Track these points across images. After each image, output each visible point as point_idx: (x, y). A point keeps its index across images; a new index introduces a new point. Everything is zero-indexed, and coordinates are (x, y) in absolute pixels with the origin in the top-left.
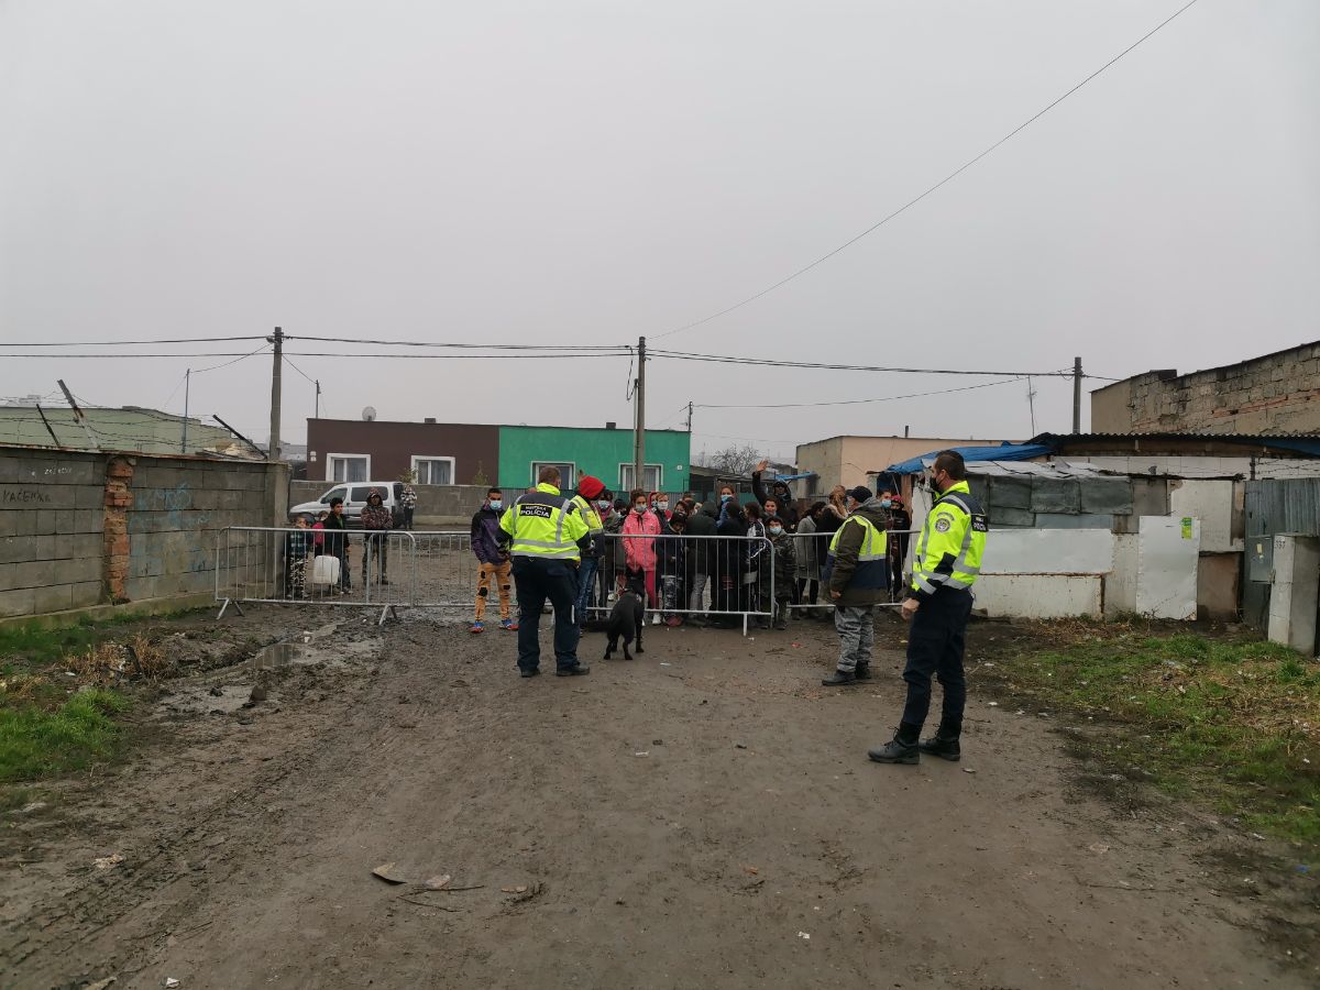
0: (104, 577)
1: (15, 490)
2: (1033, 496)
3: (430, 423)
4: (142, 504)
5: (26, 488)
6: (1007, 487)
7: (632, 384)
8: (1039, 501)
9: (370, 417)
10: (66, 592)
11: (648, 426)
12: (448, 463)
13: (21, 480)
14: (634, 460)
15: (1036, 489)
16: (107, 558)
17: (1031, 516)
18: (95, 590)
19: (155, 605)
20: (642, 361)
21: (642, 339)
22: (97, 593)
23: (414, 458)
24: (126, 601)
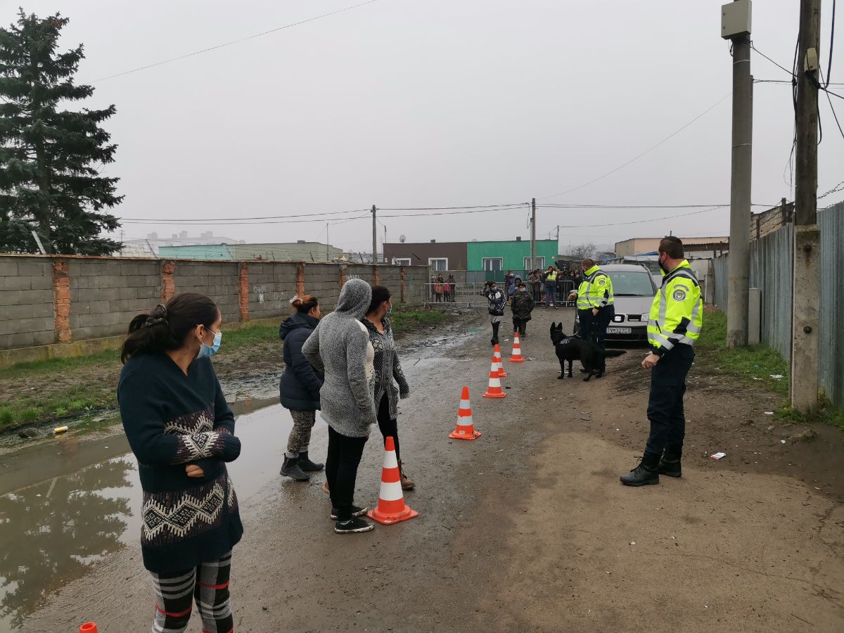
7: (530, 220)
11: (537, 238)
12: (445, 260)
14: (531, 254)
20: (534, 210)
21: (534, 200)
23: (429, 259)
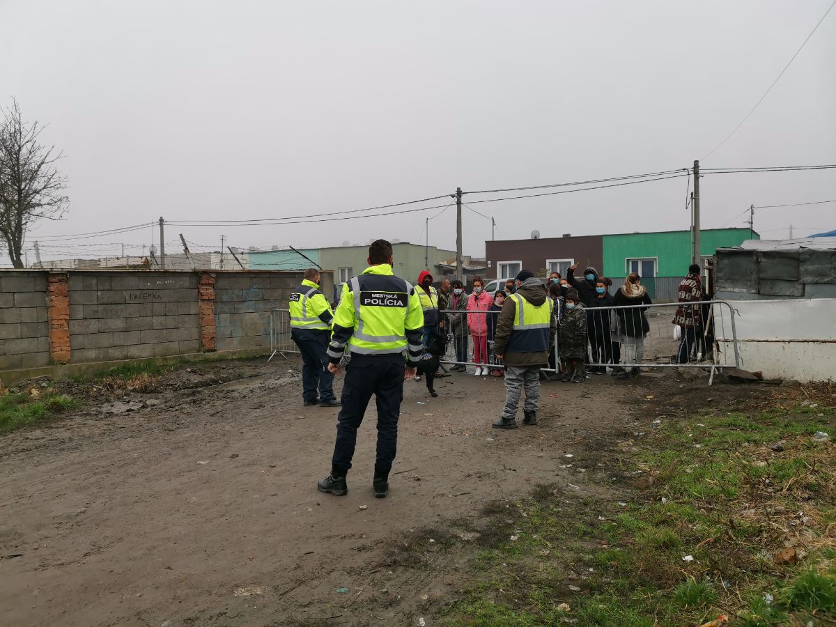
0: (200, 337)
1: (138, 293)
2: (802, 269)
3: (567, 237)
4: (225, 298)
5: (145, 292)
6: (775, 261)
7: (690, 196)
8: (808, 273)
9: (536, 237)
10: (175, 346)
13: (140, 288)
15: (804, 261)
16: (200, 327)
17: (800, 287)
18: (195, 344)
19: (234, 354)
20: (697, 179)
21: (696, 163)
22: (197, 346)
23: (548, 261)
24: (213, 350)
